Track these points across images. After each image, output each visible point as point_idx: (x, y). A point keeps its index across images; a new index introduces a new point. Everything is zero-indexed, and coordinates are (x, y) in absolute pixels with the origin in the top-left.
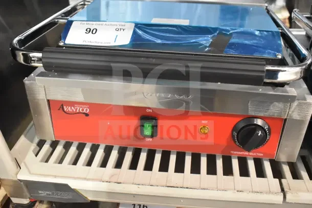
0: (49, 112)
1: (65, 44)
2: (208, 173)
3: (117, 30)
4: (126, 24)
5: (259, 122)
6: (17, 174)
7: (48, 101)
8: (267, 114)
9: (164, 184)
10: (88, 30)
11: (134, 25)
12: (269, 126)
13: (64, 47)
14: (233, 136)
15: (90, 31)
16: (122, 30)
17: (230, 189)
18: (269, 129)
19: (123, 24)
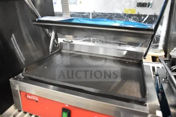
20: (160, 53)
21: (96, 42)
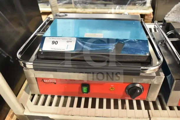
0: (36, 83)
1: (42, 50)
2: (114, 108)
3: (68, 42)
4: (72, 38)
5: (138, 85)
6: (23, 112)
7: (36, 78)
8: (142, 82)
9: (94, 115)
10: (53, 42)
11: (76, 39)
12: (143, 87)
13: (42, 52)
14: (126, 92)
15: (54, 43)
16: (70, 42)
17: (125, 117)
18: (143, 88)
19: (70, 38)
20: (148, 10)
21: (79, 4)
